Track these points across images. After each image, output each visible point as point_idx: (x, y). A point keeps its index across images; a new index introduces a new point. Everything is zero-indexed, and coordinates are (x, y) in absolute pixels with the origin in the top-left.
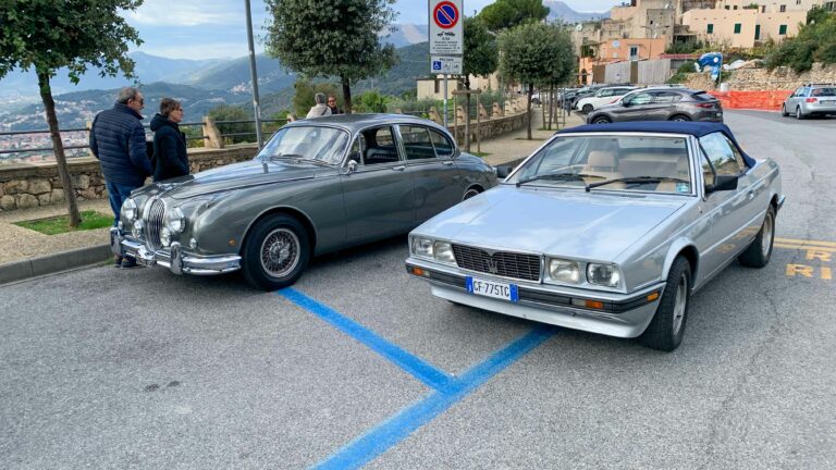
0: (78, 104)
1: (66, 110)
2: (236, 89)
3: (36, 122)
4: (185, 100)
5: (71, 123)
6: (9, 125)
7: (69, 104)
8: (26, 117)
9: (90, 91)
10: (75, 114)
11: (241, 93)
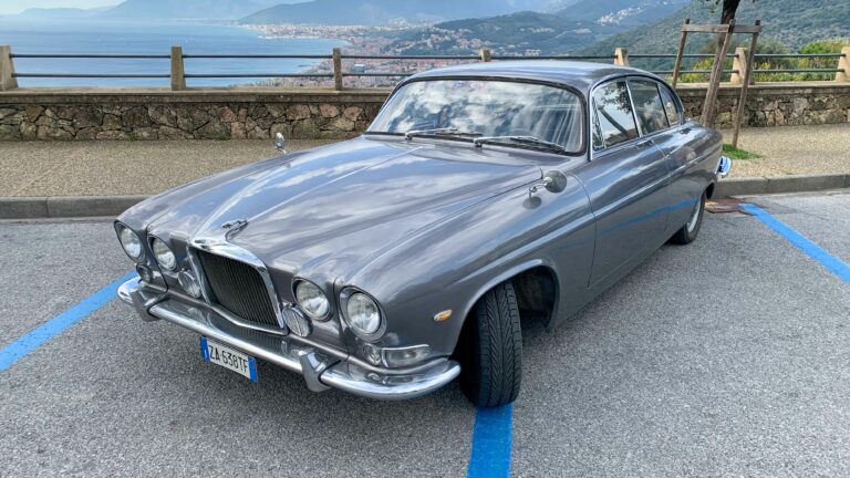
0: (457, 31)
1: (447, 38)
2: (603, 20)
3: (421, 48)
4: (552, 30)
5: (449, 50)
6: (400, 50)
7: (449, 31)
8: (414, 43)
9: (467, 21)
10: (453, 42)
11: (608, 24)
